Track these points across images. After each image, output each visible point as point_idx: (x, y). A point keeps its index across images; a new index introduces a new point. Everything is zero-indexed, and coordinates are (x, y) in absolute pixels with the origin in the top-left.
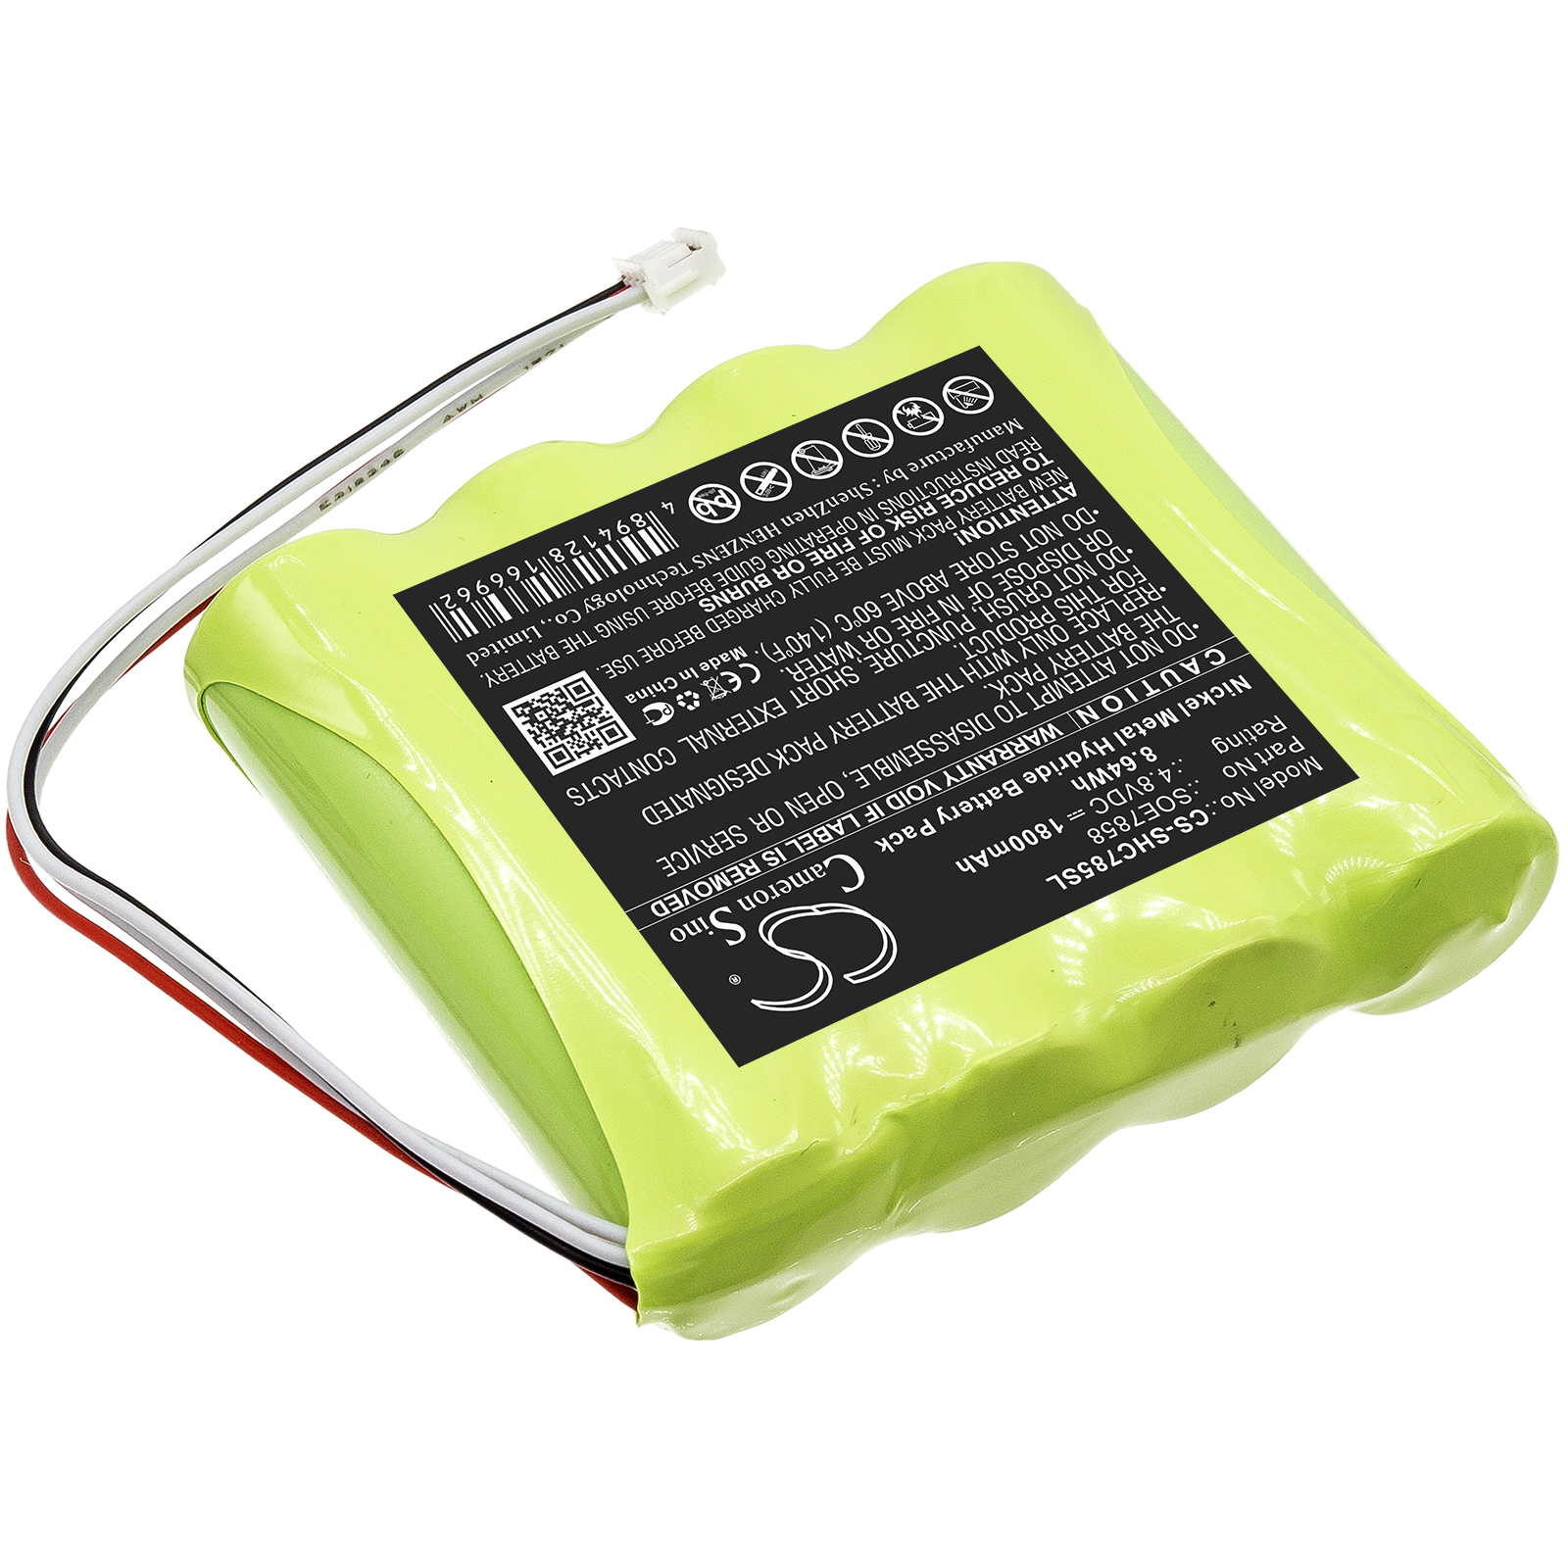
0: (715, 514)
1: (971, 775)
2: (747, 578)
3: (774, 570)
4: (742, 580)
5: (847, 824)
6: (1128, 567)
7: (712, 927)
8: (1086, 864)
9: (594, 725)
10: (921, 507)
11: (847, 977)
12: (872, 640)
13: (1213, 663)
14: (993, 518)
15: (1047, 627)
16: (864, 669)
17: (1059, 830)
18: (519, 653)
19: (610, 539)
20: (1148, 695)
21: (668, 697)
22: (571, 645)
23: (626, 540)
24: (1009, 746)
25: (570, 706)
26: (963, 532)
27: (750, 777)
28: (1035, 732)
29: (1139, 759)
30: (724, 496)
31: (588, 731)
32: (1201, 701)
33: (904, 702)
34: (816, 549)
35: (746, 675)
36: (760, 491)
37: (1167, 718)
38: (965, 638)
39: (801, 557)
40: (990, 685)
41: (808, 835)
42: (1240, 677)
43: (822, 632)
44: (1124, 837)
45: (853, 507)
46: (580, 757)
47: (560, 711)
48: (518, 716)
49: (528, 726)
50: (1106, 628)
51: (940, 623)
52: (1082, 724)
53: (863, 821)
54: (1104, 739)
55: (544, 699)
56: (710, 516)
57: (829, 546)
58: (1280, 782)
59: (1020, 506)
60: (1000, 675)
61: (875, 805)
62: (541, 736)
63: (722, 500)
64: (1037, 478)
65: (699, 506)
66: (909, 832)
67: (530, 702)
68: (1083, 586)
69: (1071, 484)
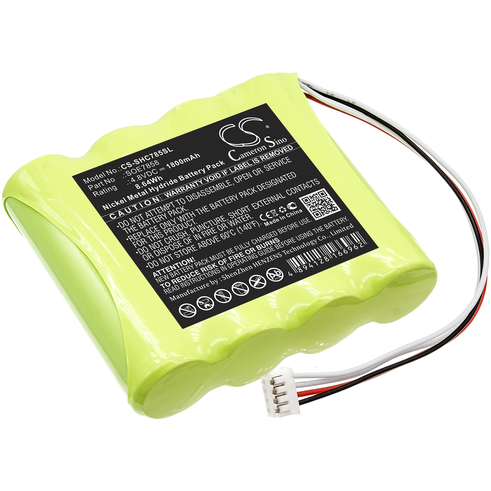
0: (275, 271)
1: (194, 183)
2: (264, 249)
3: (255, 251)
4: (265, 248)
5: (233, 169)
6: (138, 247)
7: (274, 142)
8: (160, 155)
9: (312, 203)
10: (206, 271)
11: (234, 126)
12: (224, 226)
13: (114, 214)
14: (182, 266)
15: (167, 228)
16: (227, 217)
17: (168, 165)
18: (337, 227)
19: (309, 264)
20: (136, 205)
21: (289, 211)
22: (320, 229)
23: (304, 263)
24: (181, 191)
25: (320, 209)
26: (192, 261)
27: (263, 185)
28: (173, 195)
29: (141, 185)
30: (272, 277)
31: (314, 201)
32: (119, 202)
33: (214, 206)
34: (241, 258)
35: (264, 217)
36: (260, 278)
37: (131, 198)
38: (194, 226)
39: (246, 255)
40: (186, 210)
41: (245, 167)
42: (105, 209)
43: (240, 230)
44: (148, 162)
45: (229, 272)
46: (316, 193)
47: (323, 208)
48: (336, 207)
49: (333, 204)
50: (147, 227)
51: (201, 231)
52: (158, 197)
53: (228, 170)
54: (151, 192)
55: (328, 212)
56: (276, 270)
57: (237, 258)
58: (97, 176)
59: (173, 270)
60: (183, 213)
61: (224, 175)
62: (329, 201)
63: (272, 276)
64: (166, 279)
65: (280, 274)
66: (214, 166)
67: (332, 211)
68: (154, 241)
69: (155, 277)
